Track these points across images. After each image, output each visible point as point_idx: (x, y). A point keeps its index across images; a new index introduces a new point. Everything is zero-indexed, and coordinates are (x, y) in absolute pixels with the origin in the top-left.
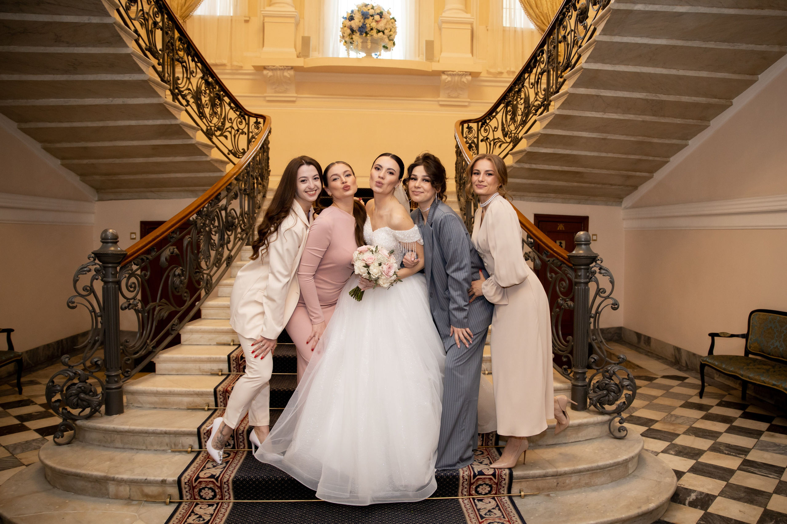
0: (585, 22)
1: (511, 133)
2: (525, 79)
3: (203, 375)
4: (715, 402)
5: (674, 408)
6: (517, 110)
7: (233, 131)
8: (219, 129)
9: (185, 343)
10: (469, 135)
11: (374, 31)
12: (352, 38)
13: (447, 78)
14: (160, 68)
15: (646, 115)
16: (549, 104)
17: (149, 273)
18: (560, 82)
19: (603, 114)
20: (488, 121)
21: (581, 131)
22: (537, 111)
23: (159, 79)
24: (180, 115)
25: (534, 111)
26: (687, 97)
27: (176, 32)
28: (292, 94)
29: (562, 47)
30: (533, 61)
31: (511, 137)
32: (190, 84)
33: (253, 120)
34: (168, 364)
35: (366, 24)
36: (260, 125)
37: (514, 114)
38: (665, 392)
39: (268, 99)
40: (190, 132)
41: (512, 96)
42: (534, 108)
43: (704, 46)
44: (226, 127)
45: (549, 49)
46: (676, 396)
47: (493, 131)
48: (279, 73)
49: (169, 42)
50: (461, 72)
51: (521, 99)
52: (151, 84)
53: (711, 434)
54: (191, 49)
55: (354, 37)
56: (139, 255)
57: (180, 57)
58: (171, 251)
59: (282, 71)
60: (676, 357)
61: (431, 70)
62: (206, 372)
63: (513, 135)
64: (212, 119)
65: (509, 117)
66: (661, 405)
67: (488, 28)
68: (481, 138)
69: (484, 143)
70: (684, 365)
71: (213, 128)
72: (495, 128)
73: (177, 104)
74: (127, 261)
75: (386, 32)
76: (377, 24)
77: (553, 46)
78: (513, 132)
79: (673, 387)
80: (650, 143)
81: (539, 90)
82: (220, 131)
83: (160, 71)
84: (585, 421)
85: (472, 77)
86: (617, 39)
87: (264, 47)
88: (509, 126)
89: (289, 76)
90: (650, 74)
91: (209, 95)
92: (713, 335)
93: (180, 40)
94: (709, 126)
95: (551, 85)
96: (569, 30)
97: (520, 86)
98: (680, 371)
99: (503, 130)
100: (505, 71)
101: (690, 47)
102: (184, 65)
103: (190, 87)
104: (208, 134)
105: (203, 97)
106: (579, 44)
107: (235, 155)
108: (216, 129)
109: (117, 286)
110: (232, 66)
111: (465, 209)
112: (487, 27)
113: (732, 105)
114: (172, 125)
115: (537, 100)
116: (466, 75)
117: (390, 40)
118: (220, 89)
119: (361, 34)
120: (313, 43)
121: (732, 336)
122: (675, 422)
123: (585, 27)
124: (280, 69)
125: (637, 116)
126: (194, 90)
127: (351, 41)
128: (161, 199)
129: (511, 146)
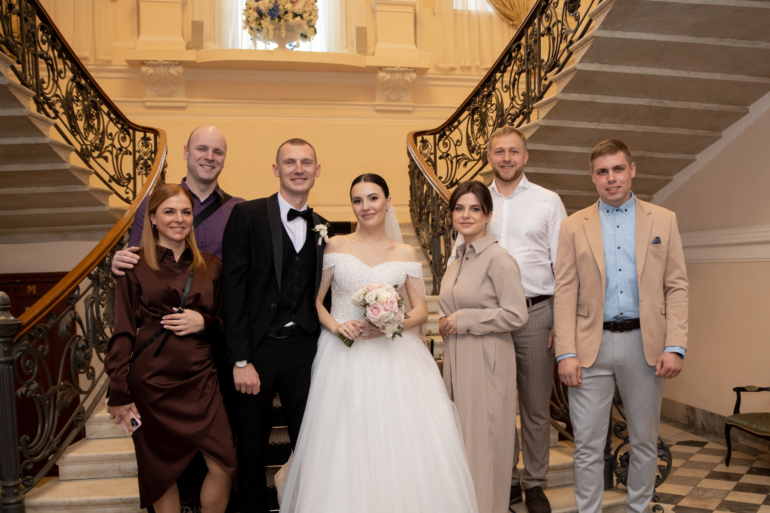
0: (577, 12)
1: (479, 148)
2: (496, 81)
3: (124, 477)
4: (745, 469)
5: (699, 480)
6: (486, 119)
7: (115, 151)
8: (97, 148)
9: (91, 437)
10: (424, 151)
11: (290, 15)
12: (260, 24)
13: (385, 76)
14: (19, 67)
15: (648, 125)
16: (530, 113)
17: (47, 347)
18: (545, 85)
19: (597, 125)
20: (447, 133)
21: (570, 146)
22: (513, 121)
23: (19, 82)
24: (48, 130)
25: (510, 121)
26: (697, 104)
27: (37, 18)
28: (181, 98)
29: (545, 41)
30: (507, 57)
31: (480, 153)
32: (58, 89)
33: (139, 135)
34: (76, 466)
35: (278, 6)
36: (149, 141)
37: (483, 123)
38: (684, 461)
39: (148, 104)
40: (62, 154)
41: (480, 101)
42: (509, 117)
43: (720, 44)
44: (106, 145)
45: (529, 44)
46: (698, 465)
47: (456, 145)
48: (162, 70)
49: (29, 31)
50: (403, 68)
51: (492, 105)
52: (12, 90)
53: (747, 508)
54: (57, 41)
55: (262, 22)
56: (36, 324)
57: (44, 52)
58: (73, 316)
59: (167, 67)
60: (689, 418)
61: (364, 66)
62: (128, 473)
63: (482, 150)
64: (87, 135)
65: (476, 128)
66: (684, 477)
67: (435, 11)
68: (439, 154)
69: (443, 161)
70: (700, 427)
71: (89, 147)
72: (458, 141)
73: (44, 116)
74: (22, 333)
75: (305, 15)
76: (293, 6)
77: (533, 40)
78: (482, 147)
79: (692, 455)
80: (651, 158)
81: (516, 94)
82: (98, 151)
83: (20, 72)
84: (615, 501)
85: (417, 74)
86: (619, 35)
87: (141, 35)
88: (476, 139)
89: (176, 74)
90: (656, 76)
91: (83, 103)
92: (739, 390)
93: (42, 28)
94: (721, 137)
95: (533, 87)
96: (554, 20)
97: (491, 88)
98: (697, 435)
99: (469, 144)
100: (457, 66)
101: (703, 44)
102: (49, 63)
103: (58, 92)
104: (83, 155)
105: (74, 105)
106: (569, 39)
107: (118, 182)
108: (93, 148)
109: (11, 367)
110: (96, 60)
111: (429, 246)
112: (433, 9)
113: (748, 112)
114: (37, 144)
115: (513, 107)
116: (409, 72)
117: (310, 27)
118: (96, 94)
119: (272, 19)
120: (207, 29)
121: (760, 389)
122: (704, 497)
123: (577, 19)
124: (163, 65)
125: (638, 126)
126: (63, 96)
127: (259, 27)
128: (15, 243)
129: (480, 164)
